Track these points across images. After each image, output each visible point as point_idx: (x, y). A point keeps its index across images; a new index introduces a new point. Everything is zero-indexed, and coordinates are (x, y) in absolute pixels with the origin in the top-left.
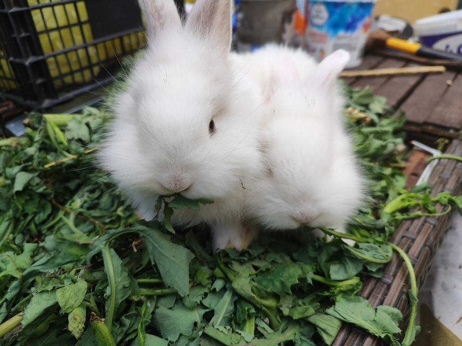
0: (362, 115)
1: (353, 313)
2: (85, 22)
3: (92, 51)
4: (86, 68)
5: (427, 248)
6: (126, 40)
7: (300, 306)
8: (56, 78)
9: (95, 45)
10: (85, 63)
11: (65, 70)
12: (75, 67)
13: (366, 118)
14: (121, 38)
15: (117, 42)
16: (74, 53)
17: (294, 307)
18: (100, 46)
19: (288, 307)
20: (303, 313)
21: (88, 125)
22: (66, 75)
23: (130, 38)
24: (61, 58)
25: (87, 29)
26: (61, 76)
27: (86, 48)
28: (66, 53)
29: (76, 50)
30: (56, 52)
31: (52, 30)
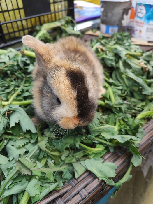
0: (145, 66)
1: (92, 165)
2: (21, 9)
3: (24, 22)
4: (21, 30)
5: (150, 141)
6: (42, 18)
7: (70, 157)
8: (6, 34)
9: (26, 20)
10: (21, 28)
11: (11, 31)
12: (16, 30)
13: (146, 68)
14: (39, 17)
15: (37, 19)
16: (15, 23)
17: (67, 157)
18: (29, 20)
19: (65, 156)
20: (70, 161)
21: (9, 56)
22: (11, 33)
23: (44, 17)
24: (9, 25)
25: (22, 11)
26: (9, 33)
27: (21, 21)
28: (11, 23)
29: (16, 22)
30: (7, 22)
31: (5, 11)
